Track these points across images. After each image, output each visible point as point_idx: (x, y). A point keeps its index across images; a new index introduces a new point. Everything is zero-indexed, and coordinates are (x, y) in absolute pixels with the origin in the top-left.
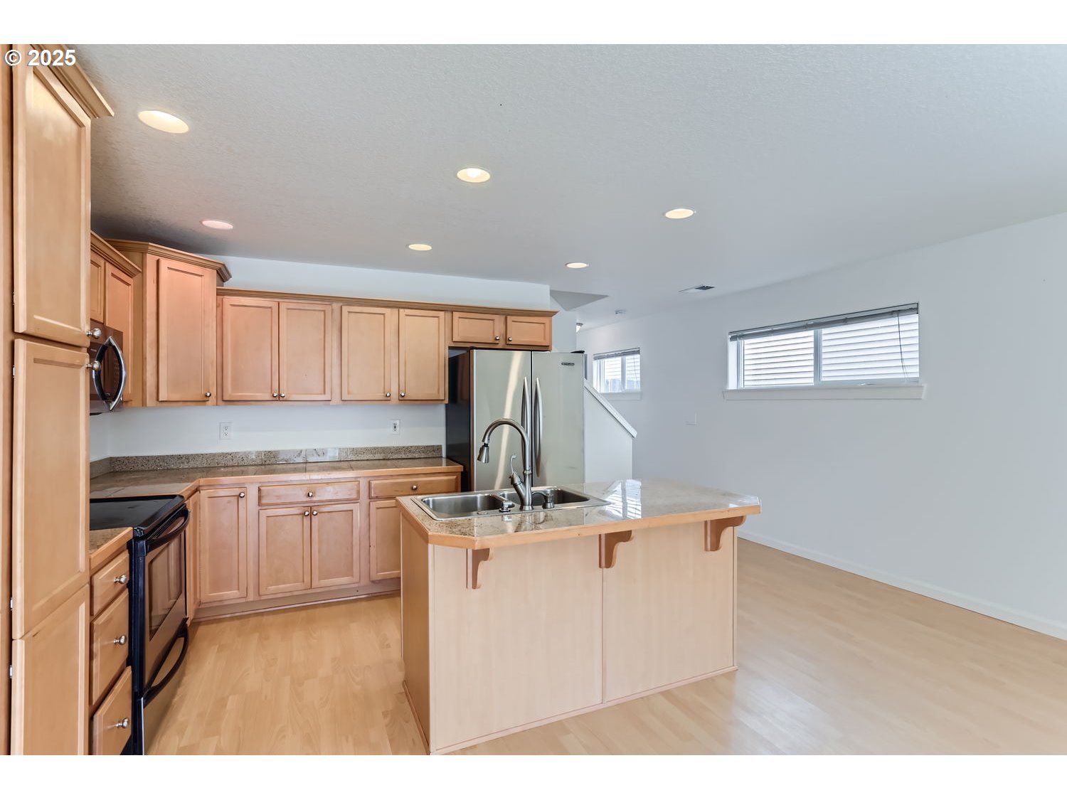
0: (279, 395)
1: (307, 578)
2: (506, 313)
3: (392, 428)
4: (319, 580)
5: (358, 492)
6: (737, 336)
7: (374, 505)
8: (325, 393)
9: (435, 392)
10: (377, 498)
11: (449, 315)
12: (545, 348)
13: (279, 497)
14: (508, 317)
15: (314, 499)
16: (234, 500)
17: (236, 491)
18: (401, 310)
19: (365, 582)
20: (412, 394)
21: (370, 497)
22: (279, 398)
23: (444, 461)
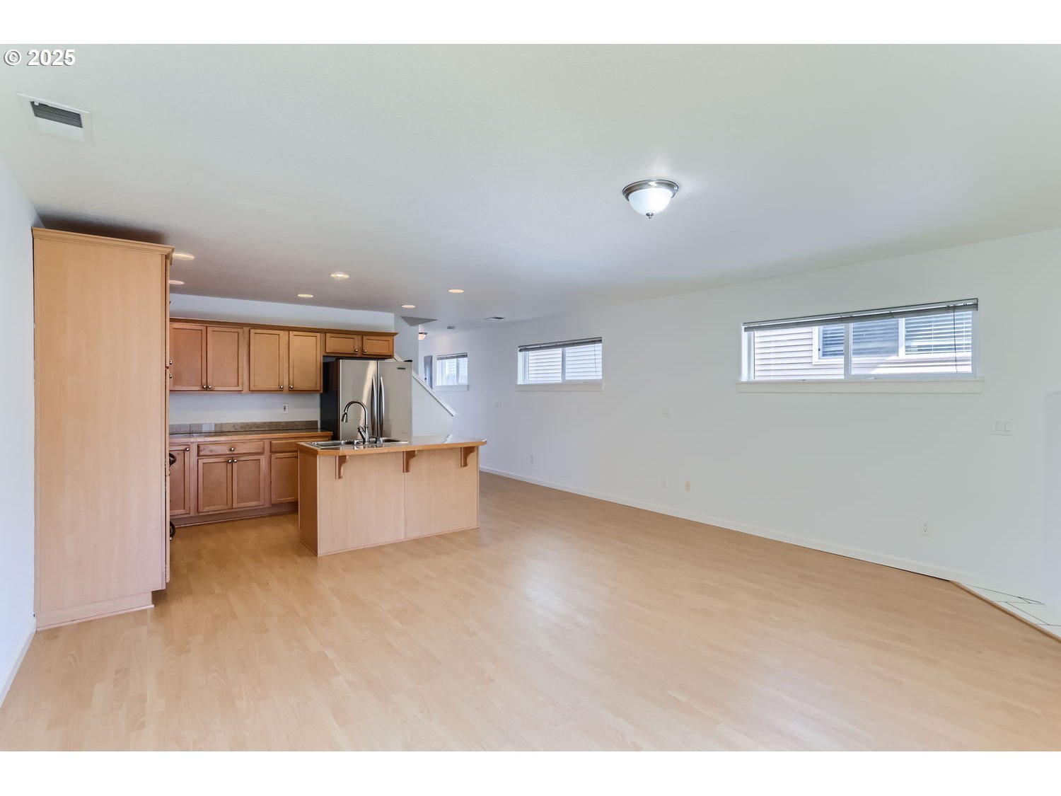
0: (207, 387)
1: (229, 502)
2: (363, 334)
3: (283, 410)
4: (238, 503)
5: (264, 448)
6: (524, 349)
7: (274, 456)
8: (238, 386)
9: (314, 385)
10: (277, 452)
11: (323, 335)
12: (390, 357)
13: (211, 451)
14: (364, 337)
15: (235, 452)
16: (182, 453)
17: (183, 448)
18: (291, 332)
19: (267, 505)
20: (298, 386)
21: (271, 452)
22: (207, 389)
23: (319, 430)
